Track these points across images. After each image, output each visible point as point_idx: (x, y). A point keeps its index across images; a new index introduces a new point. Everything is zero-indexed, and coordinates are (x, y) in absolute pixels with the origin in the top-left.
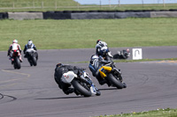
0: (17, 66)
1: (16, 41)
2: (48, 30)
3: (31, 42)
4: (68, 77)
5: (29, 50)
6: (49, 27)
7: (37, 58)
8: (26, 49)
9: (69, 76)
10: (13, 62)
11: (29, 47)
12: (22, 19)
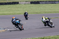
6: (32, 7)
12: (23, 4)
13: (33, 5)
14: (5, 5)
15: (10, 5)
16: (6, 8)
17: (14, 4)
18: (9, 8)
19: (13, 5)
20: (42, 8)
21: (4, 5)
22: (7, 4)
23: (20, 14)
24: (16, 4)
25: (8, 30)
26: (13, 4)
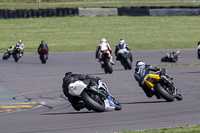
0: (108, 70)
1: (104, 40)
2: (123, 28)
3: (123, 41)
4: (76, 88)
5: (121, 51)
6: (124, 25)
7: (131, 59)
8: (117, 50)
9: (78, 87)
10: (103, 66)
11: (121, 47)
12: (94, 15)
13: (125, 19)
14: (31, 19)
15: (47, 19)
16: (36, 28)
17: (63, 15)
18: (45, 27)
19: (59, 19)
20: (157, 31)
21: (28, 17)
22: (38, 16)
23: (82, 48)
24: (68, 14)
25: (43, 103)
26: (58, 15)
